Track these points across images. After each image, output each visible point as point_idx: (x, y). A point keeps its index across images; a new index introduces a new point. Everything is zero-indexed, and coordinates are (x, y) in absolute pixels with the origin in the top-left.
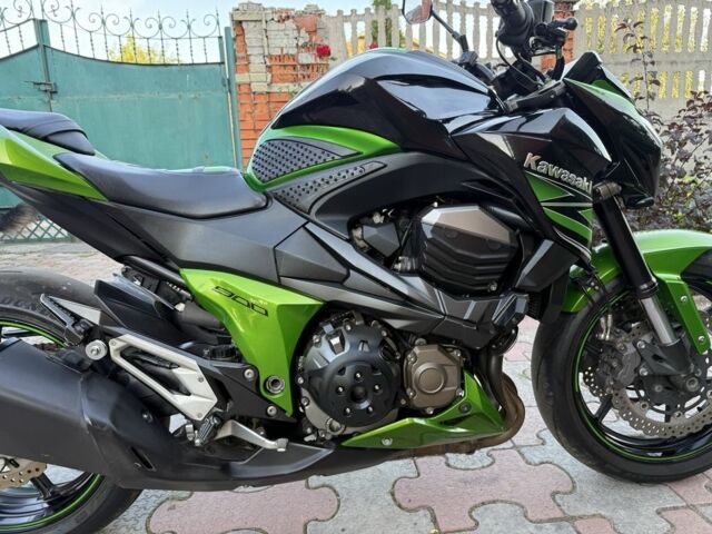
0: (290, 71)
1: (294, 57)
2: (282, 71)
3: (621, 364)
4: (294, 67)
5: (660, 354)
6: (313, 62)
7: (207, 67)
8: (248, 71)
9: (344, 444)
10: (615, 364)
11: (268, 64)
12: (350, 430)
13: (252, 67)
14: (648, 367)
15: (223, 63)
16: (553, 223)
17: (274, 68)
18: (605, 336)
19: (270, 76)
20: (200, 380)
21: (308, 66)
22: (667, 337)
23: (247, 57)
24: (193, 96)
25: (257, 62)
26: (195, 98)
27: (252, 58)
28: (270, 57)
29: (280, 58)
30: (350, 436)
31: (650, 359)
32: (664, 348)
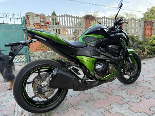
0: (39, 26)
1: (40, 24)
2: (37, 26)
3: (127, 67)
4: (40, 26)
5: (131, 65)
6: (44, 25)
7: (18, 25)
8: (30, 26)
9: (101, 80)
10: (126, 67)
11: (34, 25)
12: (101, 78)
13: (31, 25)
14: (130, 67)
15: (22, 24)
16: (123, 47)
17: (35, 26)
18: (125, 63)
19: (35, 27)
20: (82, 72)
21: (43, 26)
22: (131, 62)
23: (30, 23)
24: (15, 31)
25: (32, 24)
26: (16, 31)
27: (31, 24)
28: (35, 23)
29: (37, 24)
30: (101, 79)
31: (130, 65)
32: (131, 64)
